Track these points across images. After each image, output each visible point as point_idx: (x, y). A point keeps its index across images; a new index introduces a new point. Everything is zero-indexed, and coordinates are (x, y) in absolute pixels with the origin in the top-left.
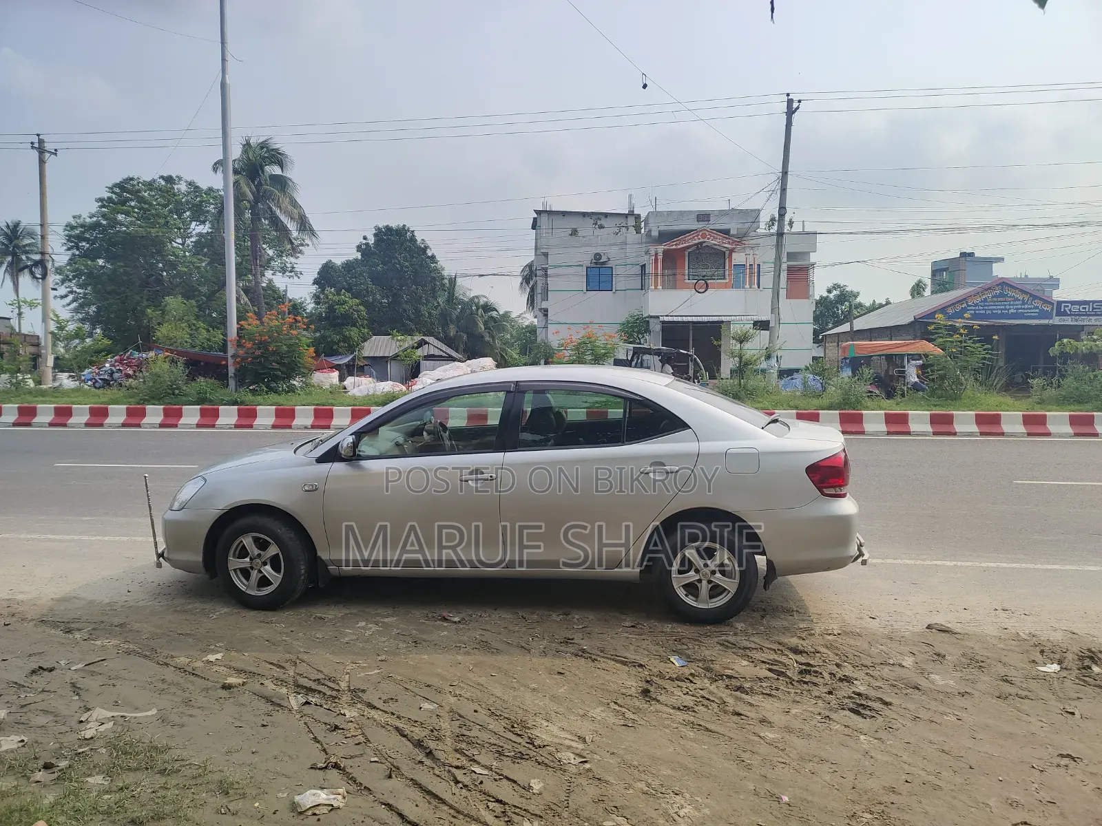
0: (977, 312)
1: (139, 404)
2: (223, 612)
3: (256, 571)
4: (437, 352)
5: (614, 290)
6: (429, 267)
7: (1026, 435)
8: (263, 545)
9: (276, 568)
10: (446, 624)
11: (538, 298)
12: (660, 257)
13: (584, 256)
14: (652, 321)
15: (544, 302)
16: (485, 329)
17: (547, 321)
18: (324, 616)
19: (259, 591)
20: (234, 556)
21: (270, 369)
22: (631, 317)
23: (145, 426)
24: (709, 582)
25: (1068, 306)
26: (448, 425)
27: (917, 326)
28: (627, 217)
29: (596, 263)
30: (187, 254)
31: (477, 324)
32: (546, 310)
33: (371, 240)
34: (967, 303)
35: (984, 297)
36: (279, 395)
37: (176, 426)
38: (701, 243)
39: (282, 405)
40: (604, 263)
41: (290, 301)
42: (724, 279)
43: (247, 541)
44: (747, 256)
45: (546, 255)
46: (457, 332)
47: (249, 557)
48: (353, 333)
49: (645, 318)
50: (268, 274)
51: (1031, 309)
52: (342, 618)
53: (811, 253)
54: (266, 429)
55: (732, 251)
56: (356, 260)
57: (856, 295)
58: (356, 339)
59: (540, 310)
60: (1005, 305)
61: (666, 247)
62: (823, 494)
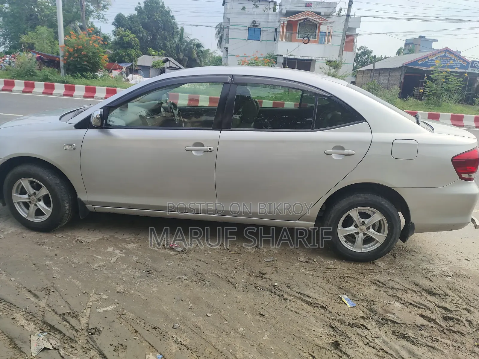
0: (432, 64)
1: (11, 78)
2: (10, 232)
3: (33, 205)
4: (174, 66)
5: (261, 41)
6: (170, 22)
7: (475, 127)
8: (37, 187)
9: (47, 203)
10: (172, 253)
11: (224, 42)
12: (285, 25)
13: (248, 21)
14: (279, 58)
15: (226, 44)
16: (197, 56)
17: (228, 54)
18: (84, 239)
19: (37, 218)
20: (17, 192)
21: (83, 64)
22: (269, 54)
23: (15, 91)
24: (365, 234)
25: (476, 64)
26: (178, 105)
27: (404, 69)
28: (270, 3)
29: (253, 26)
30: (50, 5)
31: (193, 53)
32: (227, 48)
33: (143, 5)
34: (428, 58)
35: (437, 56)
36: (88, 80)
37: (31, 92)
38: (306, 19)
39: (89, 85)
40: (257, 26)
41: (103, 34)
42: (315, 38)
43: (25, 183)
44: (328, 27)
45: (229, 19)
46: (184, 57)
47: (27, 194)
48: (132, 52)
49: (275, 56)
50: (91, 20)
51: (457, 64)
52: (97, 242)
53: (357, 29)
54: (80, 98)
55: (320, 24)
56: (135, 15)
57: (371, 52)
58: (134, 55)
59: (225, 48)
60: (446, 61)
61: (289, 19)
62: (461, 178)
